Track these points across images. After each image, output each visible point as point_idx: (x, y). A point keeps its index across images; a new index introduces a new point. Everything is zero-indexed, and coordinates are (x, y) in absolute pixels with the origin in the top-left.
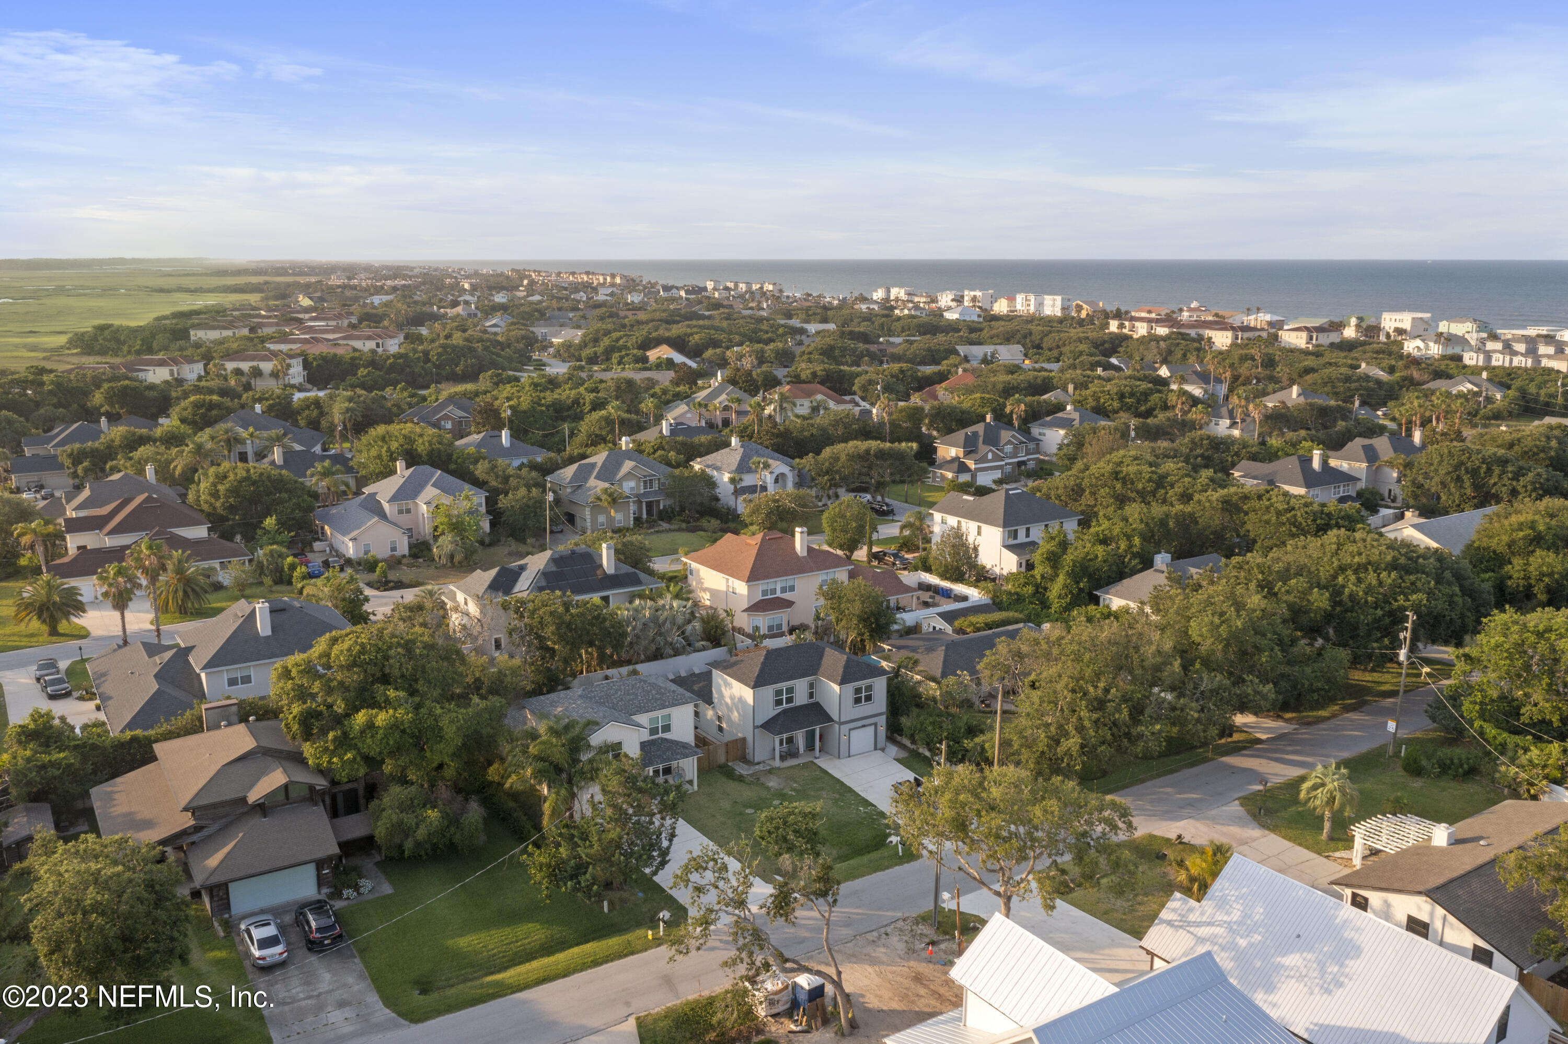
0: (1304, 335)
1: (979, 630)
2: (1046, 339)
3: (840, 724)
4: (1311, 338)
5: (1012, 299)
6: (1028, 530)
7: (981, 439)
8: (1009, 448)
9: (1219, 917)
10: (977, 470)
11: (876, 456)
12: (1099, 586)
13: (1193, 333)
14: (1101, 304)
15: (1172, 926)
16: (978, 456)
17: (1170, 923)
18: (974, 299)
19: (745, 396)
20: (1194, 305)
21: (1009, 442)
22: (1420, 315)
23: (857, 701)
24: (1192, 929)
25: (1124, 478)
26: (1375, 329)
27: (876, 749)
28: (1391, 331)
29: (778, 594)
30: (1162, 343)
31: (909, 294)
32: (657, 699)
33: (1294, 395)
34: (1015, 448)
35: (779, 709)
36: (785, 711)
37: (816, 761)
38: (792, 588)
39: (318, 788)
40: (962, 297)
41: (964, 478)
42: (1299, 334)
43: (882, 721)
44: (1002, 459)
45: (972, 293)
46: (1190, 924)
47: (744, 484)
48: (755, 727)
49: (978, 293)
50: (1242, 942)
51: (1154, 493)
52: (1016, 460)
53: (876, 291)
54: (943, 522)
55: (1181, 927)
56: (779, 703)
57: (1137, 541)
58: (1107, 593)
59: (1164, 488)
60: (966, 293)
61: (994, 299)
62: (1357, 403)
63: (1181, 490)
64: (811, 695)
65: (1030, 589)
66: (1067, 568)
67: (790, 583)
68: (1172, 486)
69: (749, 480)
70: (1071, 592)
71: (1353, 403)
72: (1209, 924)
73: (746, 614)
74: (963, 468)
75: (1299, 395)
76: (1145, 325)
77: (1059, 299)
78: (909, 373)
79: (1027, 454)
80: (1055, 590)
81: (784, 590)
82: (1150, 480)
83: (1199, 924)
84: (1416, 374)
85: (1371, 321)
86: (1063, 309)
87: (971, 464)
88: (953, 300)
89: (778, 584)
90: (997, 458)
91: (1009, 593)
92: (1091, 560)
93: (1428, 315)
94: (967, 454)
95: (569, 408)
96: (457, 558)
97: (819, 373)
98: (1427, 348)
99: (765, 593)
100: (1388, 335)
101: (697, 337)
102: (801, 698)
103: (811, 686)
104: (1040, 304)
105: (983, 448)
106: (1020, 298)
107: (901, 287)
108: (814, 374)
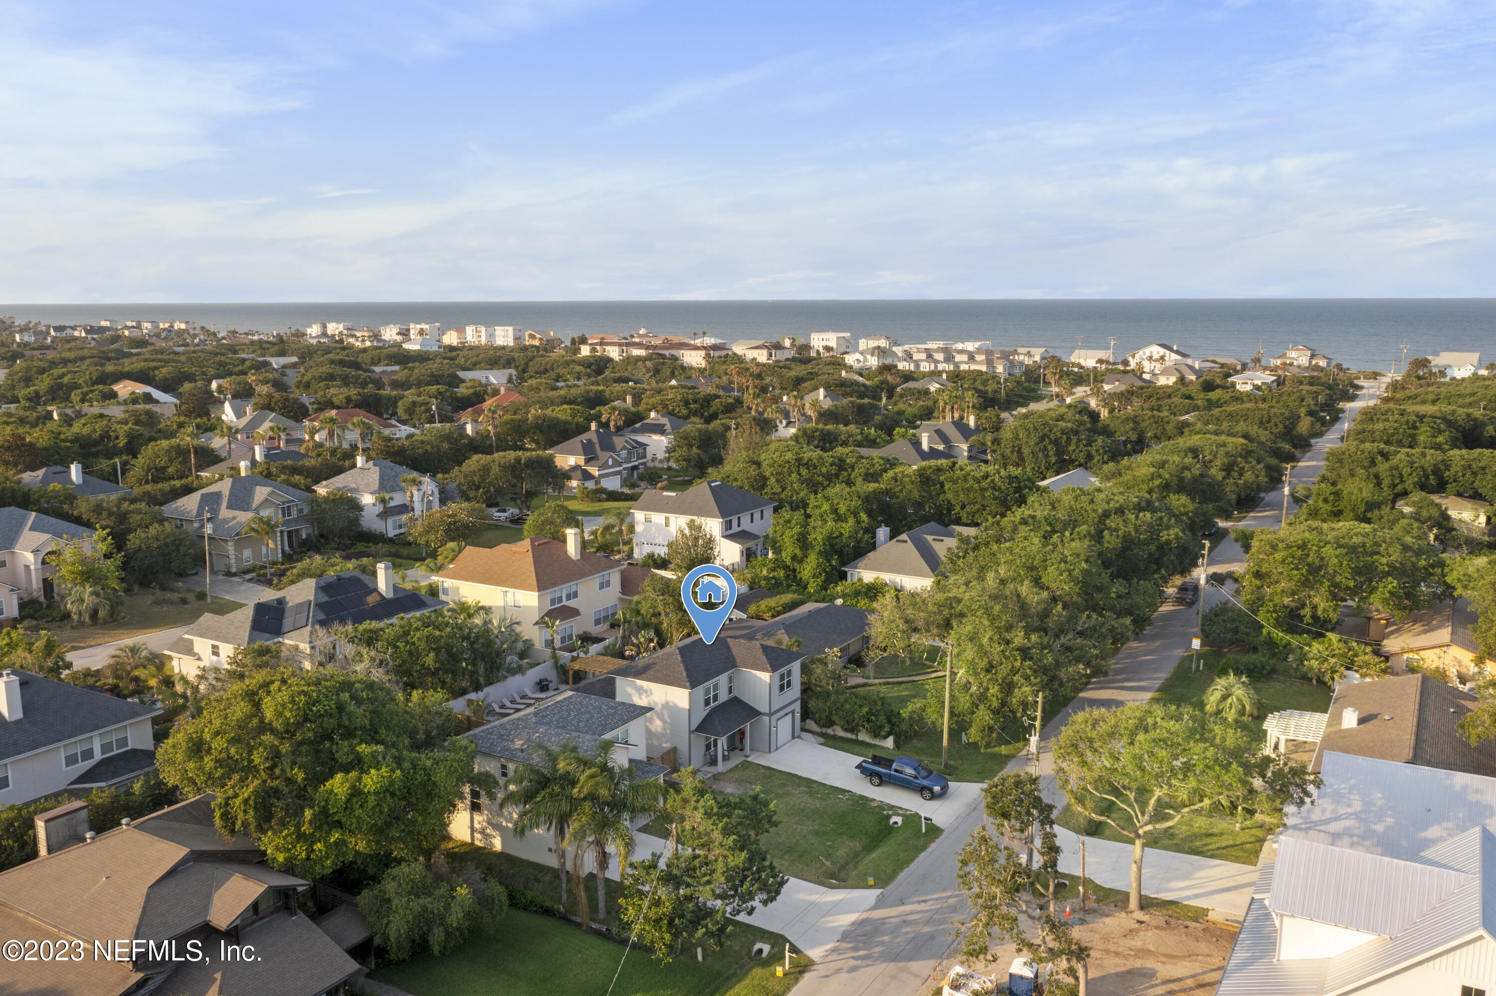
0: (765, 352)
1: (779, 613)
2: (531, 364)
3: (770, 714)
4: (771, 355)
5: (461, 331)
6: (739, 519)
7: (597, 447)
8: (624, 453)
9: (1342, 811)
10: (601, 476)
11: (526, 465)
12: (844, 564)
13: (667, 353)
14: (552, 334)
15: (1300, 829)
16: (601, 463)
17: (1295, 827)
18: (421, 332)
19: (291, 423)
20: (642, 331)
21: (624, 448)
22: (842, 335)
23: (782, 688)
24: (1322, 828)
25: (807, 464)
26: (807, 347)
27: (793, 737)
28: (821, 349)
29: (565, 602)
30: (648, 363)
31: (348, 329)
32: (613, 715)
33: (821, 397)
34: (629, 453)
35: (709, 708)
36: (713, 710)
37: (749, 759)
38: (575, 595)
39: (300, 889)
40: (408, 330)
41: (590, 485)
42: (761, 351)
43: (797, 706)
44: (620, 464)
45: (419, 327)
46: (1317, 823)
47: (392, 504)
48: (691, 732)
49: (425, 326)
50: (1379, 828)
51: (837, 476)
52: (630, 465)
53: (311, 327)
54: (648, 520)
55: (1309, 828)
56: (707, 703)
57: (864, 516)
58: (856, 568)
59: (846, 470)
60: (412, 326)
61: (442, 332)
62: (884, 400)
63: (863, 470)
64: (730, 692)
65: (781, 573)
66: (818, 548)
67: (574, 588)
68: (853, 468)
69: (398, 499)
70: (825, 571)
71: (880, 399)
72: (1337, 819)
73: (537, 627)
74: (587, 476)
75: (825, 397)
76: (617, 348)
77: (510, 329)
78: (448, 394)
79: (639, 458)
80: (808, 570)
81: (569, 597)
82: (831, 465)
83: (1327, 822)
84: (890, 378)
85: (800, 341)
86: (516, 339)
87: (595, 471)
88: (398, 334)
89: (563, 590)
90: (617, 463)
91: (766, 578)
92: (837, 537)
93: (847, 335)
94: (588, 461)
95: (97, 443)
96: (101, 614)
97: (354, 398)
98: (865, 360)
99: (553, 602)
100: (818, 352)
101: (164, 370)
102: (723, 697)
103: (730, 680)
104: (492, 335)
105: (603, 455)
106: (470, 330)
107: (338, 322)
108: (349, 400)
